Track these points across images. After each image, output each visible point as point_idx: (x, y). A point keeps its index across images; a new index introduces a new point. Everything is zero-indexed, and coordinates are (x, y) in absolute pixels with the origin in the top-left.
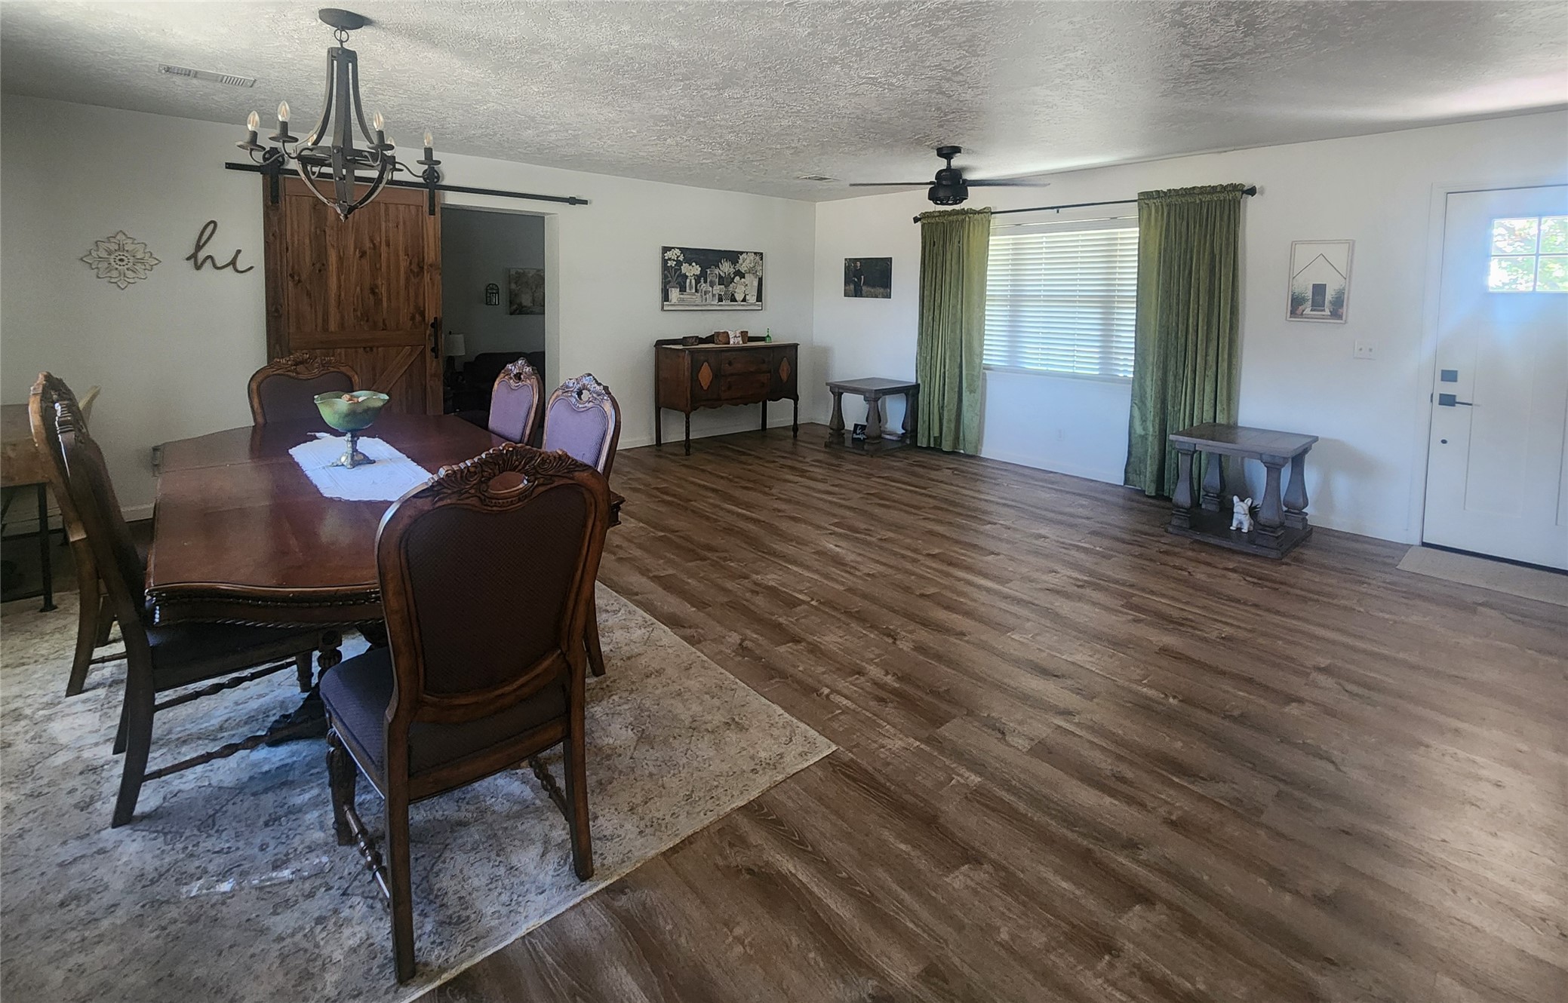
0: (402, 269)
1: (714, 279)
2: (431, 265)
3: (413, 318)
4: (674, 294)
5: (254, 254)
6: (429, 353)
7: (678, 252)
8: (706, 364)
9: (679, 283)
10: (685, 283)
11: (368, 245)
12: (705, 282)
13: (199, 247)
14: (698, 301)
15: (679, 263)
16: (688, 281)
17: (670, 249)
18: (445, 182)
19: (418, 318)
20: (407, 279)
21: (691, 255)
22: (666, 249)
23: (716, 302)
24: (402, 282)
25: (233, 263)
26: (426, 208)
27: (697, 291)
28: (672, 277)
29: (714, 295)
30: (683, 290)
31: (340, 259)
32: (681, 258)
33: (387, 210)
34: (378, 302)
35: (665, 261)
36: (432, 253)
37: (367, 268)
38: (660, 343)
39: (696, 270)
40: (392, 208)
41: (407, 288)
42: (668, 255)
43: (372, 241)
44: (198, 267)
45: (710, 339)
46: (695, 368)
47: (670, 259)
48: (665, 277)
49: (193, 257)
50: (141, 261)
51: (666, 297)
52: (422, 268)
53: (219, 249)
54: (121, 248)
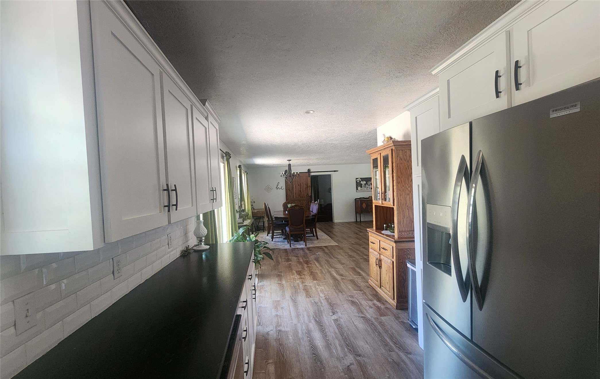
0: (305, 187)
1: (369, 184)
2: (309, 186)
3: (307, 196)
4: (359, 188)
5: (284, 187)
6: (309, 202)
7: (360, 179)
8: (364, 203)
9: (360, 186)
10: (362, 185)
11: (299, 184)
12: (367, 185)
13: (277, 186)
14: (366, 189)
15: (360, 181)
16: (363, 185)
17: (358, 178)
18: (311, 171)
19: (307, 195)
20: (306, 189)
21: (363, 179)
22: (357, 179)
23: (370, 189)
24: (305, 189)
25: (281, 188)
26: (308, 176)
27: (365, 187)
28: (358, 184)
29: (370, 188)
30: (361, 187)
31: (295, 186)
32: (361, 180)
33: (302, 177)
34: (301, 193)
35: (356, 181)
36: (309, 184)
37: (299, 187)
38: (356, 199)
39: (365, 182)
40: (303, 177)
41: (305, 190)
42: (357, 180)
43: (300, 183)
44: (277, 189)
45: (368, 198)
46: (362, 204)
47: (358, 181)
48: (357, 185)
49: (277, 187)
50: (271, 189)
51: (357, 189)
52: (308, 187)
53: (280, 186)
54: (269, 187)
